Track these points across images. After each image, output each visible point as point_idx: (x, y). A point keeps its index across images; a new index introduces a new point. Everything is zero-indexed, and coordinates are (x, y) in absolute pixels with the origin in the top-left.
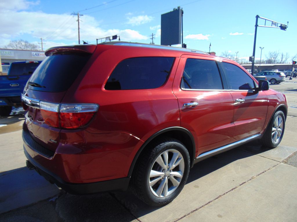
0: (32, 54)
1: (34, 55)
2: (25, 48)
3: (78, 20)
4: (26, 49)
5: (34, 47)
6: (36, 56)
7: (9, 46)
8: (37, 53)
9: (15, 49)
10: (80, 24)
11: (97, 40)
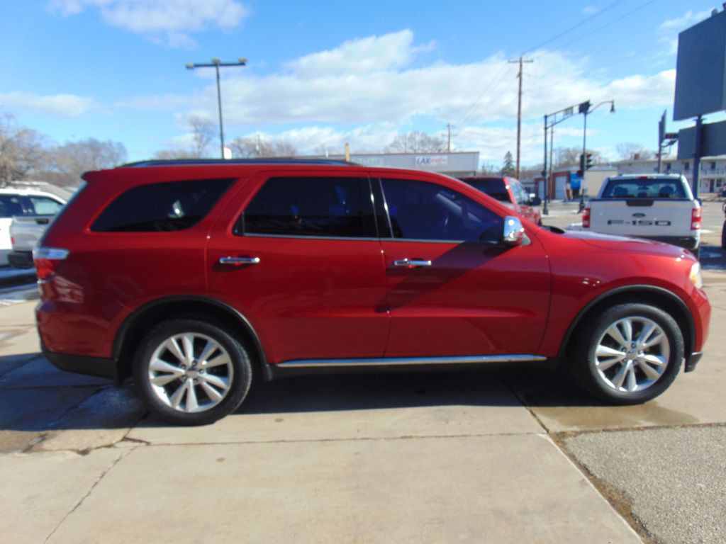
0: (417, 159)
1: (420, 161)
2: (421, 148)
3: (520, 75)
4: (423, 150)
5: (437, 143)
6: (423, 164)
7: (392, 146)
8: (426, 158)
9: (403, 152)
10: (523, 83)
11: (546, 117)
